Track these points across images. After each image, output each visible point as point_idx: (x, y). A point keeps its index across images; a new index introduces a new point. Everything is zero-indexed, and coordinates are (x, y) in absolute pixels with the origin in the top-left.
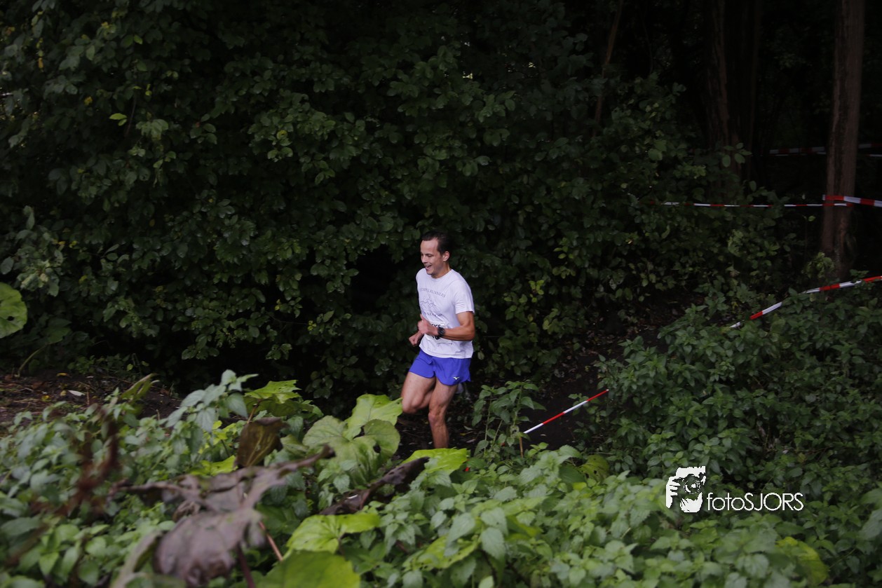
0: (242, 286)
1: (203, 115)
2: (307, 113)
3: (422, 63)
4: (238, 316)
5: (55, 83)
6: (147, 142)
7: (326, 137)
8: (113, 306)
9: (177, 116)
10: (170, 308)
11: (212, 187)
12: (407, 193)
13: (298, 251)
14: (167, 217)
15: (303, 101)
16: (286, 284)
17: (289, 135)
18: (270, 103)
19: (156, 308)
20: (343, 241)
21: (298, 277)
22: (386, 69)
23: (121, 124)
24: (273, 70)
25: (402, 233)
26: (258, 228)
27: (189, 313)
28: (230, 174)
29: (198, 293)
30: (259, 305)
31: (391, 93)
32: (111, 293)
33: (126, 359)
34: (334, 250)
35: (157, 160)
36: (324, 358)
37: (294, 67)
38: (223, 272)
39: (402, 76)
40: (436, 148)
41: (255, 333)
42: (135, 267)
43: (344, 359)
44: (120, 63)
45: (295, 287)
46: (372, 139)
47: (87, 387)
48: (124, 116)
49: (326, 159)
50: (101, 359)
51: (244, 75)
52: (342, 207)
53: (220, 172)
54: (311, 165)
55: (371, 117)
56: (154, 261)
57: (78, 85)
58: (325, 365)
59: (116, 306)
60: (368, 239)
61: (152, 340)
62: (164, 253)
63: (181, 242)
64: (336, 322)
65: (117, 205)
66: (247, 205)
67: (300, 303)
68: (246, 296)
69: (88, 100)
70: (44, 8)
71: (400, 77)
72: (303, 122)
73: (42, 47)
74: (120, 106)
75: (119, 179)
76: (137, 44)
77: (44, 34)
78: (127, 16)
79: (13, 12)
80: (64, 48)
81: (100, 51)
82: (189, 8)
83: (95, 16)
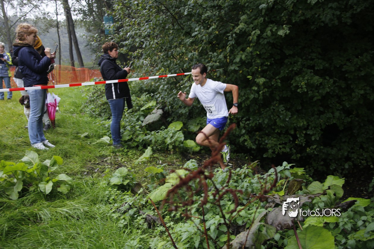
0: (284, 134)
1: (276, 77)
2: (312, 76)
3: (356, 59)
4: (283, 144)
5: (232, 66)
6: (258, 85)
7: (319, 85)
9: (268, 77)
10: (260, 139)
11: (277, 100)
12: (347, 105)
13: (305, 123)
14: (262, 110)
15: (311, 72)
16: (300, 135)
17: (305, 84)
18: (299, 73)
19: (256, 139)
20: (320, 121)
21: (304, 132)
22: (342, 61)
23: (250, 79)
24: (301, 62)
25: (344, 119)
26: (291, 115)
27: (266, 142)
28: (284, 96)
29: (270, 135)
31: (343, 70)
32: (242, 133)
33: (246, 155)
34: (317, 124)
35: (260, 91)
36: (311, 161)
37: (309, 61)
38: (279, 129)
39: (348, 64)
40: (359, 90)
41: (288, 150)
42: (250, 125)
43: (319, 162)
44: (251, 60)
45: (303, 135)
46: (334, 86)
47: (234, 163)
48: (251, 77)
49: (318, 92)
50: (238, 154)
51: (291, 64)
52: (322, 109)
53: (280, 96)
54: (312, 94)
55: (336, 78)
56: (256, 124)
57: (238, 67)
58: (311, 164)
59: (244, 138)
61: (253, 149)
62: (260, 121)
63: (266, 118)
64: (317, 149)
66: (288, 107)
67: (305, 141)
68: (286, 138)
69: (241, 72)
70: (231, 44)
71: (347, 64)
72: (310, 79)
73: (229, 56)
74: (251, 74)
75: (248, 97)
76: (257, 54)
77: (230, 51)
78: (255, 45)
79: (221, 45)
80: (235, 55)
81: (246, 56)
82: (275, 42)
83: (245, 46)
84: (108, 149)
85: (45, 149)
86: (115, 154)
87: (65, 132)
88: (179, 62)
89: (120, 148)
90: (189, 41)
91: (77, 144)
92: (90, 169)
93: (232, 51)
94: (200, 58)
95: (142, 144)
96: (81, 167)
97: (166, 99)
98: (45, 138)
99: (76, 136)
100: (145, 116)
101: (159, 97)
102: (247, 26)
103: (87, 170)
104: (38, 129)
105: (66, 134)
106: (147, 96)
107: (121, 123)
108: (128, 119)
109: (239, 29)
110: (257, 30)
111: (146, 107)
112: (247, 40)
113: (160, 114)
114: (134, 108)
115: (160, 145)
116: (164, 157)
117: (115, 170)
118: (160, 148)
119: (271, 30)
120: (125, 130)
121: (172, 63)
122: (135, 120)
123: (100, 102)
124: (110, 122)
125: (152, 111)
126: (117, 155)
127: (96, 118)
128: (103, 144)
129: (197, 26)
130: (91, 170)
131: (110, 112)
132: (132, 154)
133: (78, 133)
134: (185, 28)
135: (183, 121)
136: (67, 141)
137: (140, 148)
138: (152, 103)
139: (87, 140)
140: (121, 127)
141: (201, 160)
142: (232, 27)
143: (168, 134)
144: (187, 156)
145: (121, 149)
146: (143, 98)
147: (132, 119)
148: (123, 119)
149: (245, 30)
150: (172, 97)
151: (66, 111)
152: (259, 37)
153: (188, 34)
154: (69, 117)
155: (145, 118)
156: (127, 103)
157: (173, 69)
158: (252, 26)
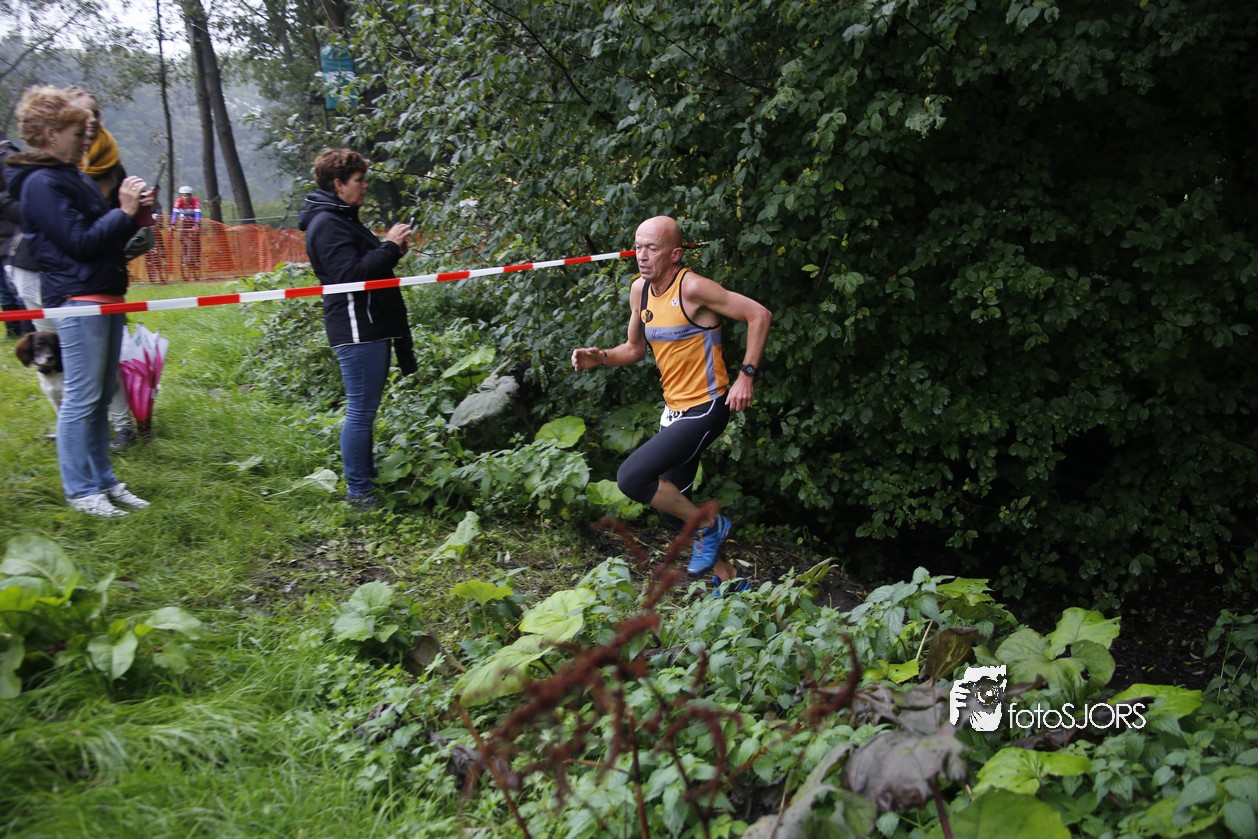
0: (928, 460)
1: (901, 268)
2: (1020, 267)
3: (1170, 210)
4: (920, 493)
5: (752, 232)
6: (839, 297)
7: (1042, 297)
8: (791, 474)
9: (873, 267)
10: (846, 478)
11: (902, 346)
12: (1135, 364)
13: (997, 424)
14: (852, 378)
15: (1016, 254)
16: (979, 460)
17: (998, 293)
18: (977, 255)
19: (832, 478)
20: (1051, 417)
21: (993, 453)
23: (813, 276)
24: (984, 218)
25: (1126, 411)
26: (952, 396)
27: (866, 485)
28: (926, 332)
29: (878, 464)
30: (945, 482)
31: (1126, 245)
32: (790, 459)
33: (796, 530)
34: (1040, 427)
35: (848, 317)
36: (1017, 551)
38: (908, 442)
39: (1142, 224)
40: (1179, 312)
41: (938, 514)
42: (815, 430)
43: (1042, 555)
44: (817, 212)
45: (990, 465)
46: (1097, 298)
47: (756, 557)
48: (817, 268)
49: (1040, 321)
50: (771, 529)
51: (950, 223)
52: (1053, 376)
53: (915, 332)
54: (1020, 328)
55: (1100, 273)
56: (833, 425)
57: (772, 234)
58: (1018, 560)
59: (794, 475)
60: (1082, 417)
61: (824, 512)
62: (846, 417)
63: (866, 406)
64: (1032, 511)
65: (801, 363)
66: (941, 368)
68: (931, 472)
69: (781, 250)
70: (749, 157)
71: (1138, 226)
72: (1016, 278)
73: (741, 195)
74: (814, 257)
75: (806, 334)
76: (837, 190)
77: (745, 182)
78: (830, 161)
79: (716, 159)
80: (762, 194)
81: (798, 198)
82: (896, 150)
83: (796, 162)
84: (327, 512)
85: (114, 516)
86: (355, 529)
87: (184, 452)
88: (574, 213)
89: (372, 508)
90: (606, 143)
91: (224, 496)
92: (268, 582)
93: (751, 182)
94: (645, 202)
95: (447, 495)
96: (238, 578)
97: (528, 341)
98: (115, 476)
99: (220, 469)
100: (457, 398)
101: (506, 334)
102: (803, 97)
103: (258, 589)
104: (90, 445)
105: (186, 461)
106: (465, 328)
107: (375, 422)
108: (398, 407)
109: (776, 106)
110: (836, 110)
111: (462, 368)
112: (804, 143)
113: (508, 393)
114: (420, 369)
115: (505, 500)
116: (520, 539)
117: (351, 585)
118: (508, 506)
119: (883, 113)
120: (388, 446)
121: (549, 216)
122: (423, 411)
123: (305, 350)
124: (341, 419)
125: (482, 381)
126: (360, 535)
127: (290, 402)
128: (313, 494)
129: (635, 95)
130: (271, 586)
131: (338, 384)
132: (411, 531)
133: (228, 457)
134: (594, 98)
135: (587, 414)
136: (190, 487)
137: (441, 507)
138: (482, 355)
139: (258, 482)
140: (377, 438)
141: (646, 548)
142: (752, 98)
143: (536, 459)
144: (599, 534)
145: (375, 513)
146: (452, 337)
147: (413, 408)
148: (383, 409)
149: (798, 107)
150: (550, 336)
151: (189, 377)
152: (843, 133)
153: (605, 119)
154: (200, 400)
155: (456, 405)
156: (397, 352)
157: (554, 236)
158: (818, 95)
